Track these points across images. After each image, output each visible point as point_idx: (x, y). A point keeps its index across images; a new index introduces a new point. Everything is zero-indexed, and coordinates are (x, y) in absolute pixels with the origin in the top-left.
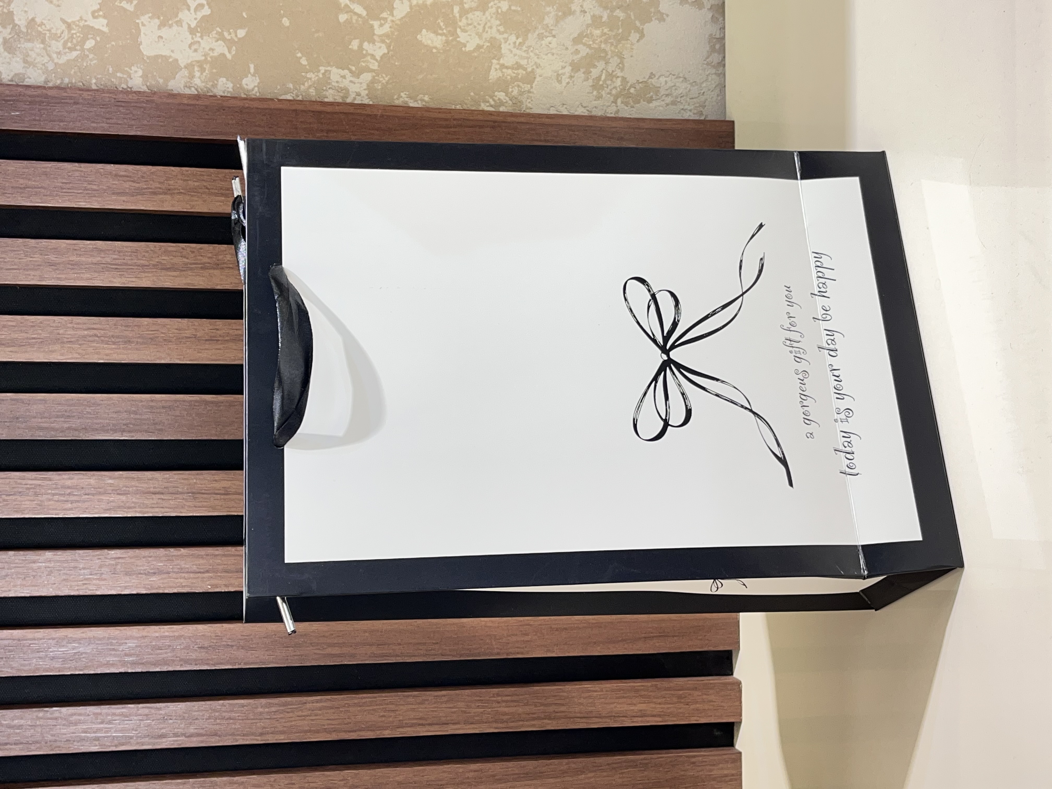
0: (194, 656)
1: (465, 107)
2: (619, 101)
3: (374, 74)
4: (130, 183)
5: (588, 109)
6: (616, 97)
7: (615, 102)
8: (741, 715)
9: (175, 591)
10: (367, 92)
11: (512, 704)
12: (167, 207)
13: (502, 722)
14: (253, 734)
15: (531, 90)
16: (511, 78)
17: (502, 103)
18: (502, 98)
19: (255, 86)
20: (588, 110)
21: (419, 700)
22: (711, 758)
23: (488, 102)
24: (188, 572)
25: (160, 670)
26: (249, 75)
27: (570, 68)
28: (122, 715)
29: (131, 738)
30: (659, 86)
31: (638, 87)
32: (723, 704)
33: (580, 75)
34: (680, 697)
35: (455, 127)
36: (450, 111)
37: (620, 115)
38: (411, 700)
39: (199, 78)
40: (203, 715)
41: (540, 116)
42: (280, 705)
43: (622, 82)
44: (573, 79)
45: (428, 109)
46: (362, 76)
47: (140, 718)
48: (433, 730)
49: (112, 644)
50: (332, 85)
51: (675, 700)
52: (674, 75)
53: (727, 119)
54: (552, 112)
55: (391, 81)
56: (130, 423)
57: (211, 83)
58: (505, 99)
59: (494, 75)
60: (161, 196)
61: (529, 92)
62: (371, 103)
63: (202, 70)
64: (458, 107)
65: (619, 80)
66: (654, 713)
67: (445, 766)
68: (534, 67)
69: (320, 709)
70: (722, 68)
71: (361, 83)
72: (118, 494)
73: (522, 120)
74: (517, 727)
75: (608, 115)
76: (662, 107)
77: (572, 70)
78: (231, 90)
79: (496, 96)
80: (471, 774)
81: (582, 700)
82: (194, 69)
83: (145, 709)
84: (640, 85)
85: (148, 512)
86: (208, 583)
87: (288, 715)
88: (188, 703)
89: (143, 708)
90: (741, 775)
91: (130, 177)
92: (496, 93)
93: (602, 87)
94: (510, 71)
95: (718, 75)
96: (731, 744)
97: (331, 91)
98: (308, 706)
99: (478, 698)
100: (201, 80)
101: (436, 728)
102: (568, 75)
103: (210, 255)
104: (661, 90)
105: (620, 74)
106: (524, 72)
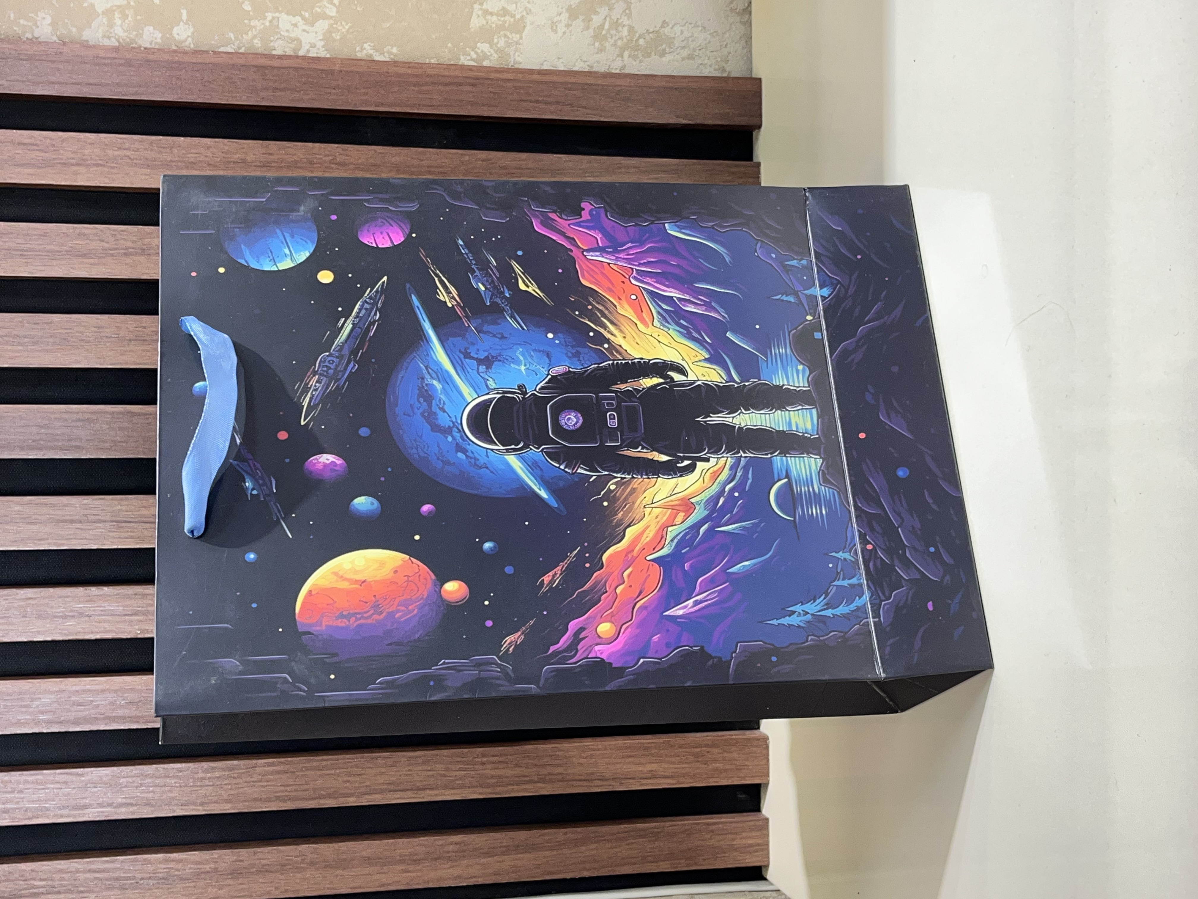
0: (120, 712)
1: (441, 61)
2: (626, 54)
3: (332, 22)
4: (37, 153)
5: (588, 63)
6: (622, 50)
7: (621, 55)
8: (768, 776)
9: (98, 637)
10: (322, 43)
11: (500, 766)
12: (81, 181)
13: (489, 786)
14: (195, 804)
15: (521, 41)
16: (497, 26)
17: (486, 57)
18: (485, 50)
19: (188, 36)
20: (588, 66)
21: (390, 762)
22: (733, 825)
23: (469, 55)
24: (112, 615)
25: (81, 730)
26: (181, 23)
27: (567, 15)
28: (36, 782)
29: (47, 809)
30: (673, 36)
31: (648, 38)
32: (747, 763)
33: (579, 23)
34: (696, 755)
35: (426, 84)
36: (421, 65)
37: (627, 71)
38: (380, 761)
39: (121, 26)
40: (133, 782)
41: (531, 72)
42: (223, 769)
43: (629, 31)
44: (570, 28)
45: (395, 63)
46: (317, 24)
47: (58, 786)
48: (406, 797)
49: (22, 700)
50: (281, 35)
51: (691, 758)
52: (690, 24)
53: (754, 76)
54: (545, 67)
55: (351, 30)
56: (41, 440)
57: (134, 33)
58: (490, 52)
59: (476, 22)
60: (74, 168)
61: (517, 43)
62: (328, 56)
63: (125, 17)
64: (433, 61)
65: (626, 28)
66: (666, 774)
67: (422, 838)
68: (524, 13)
69: (272, 773)
70: (747, 16)
71: (316, 33)
72: (29, 523)
73: (509, 76)
74: (506, 792)
75: (614, 71)
76: (677, 61)
77: (569, 18)
78: (159, 41)
79: (479, 48)
80: (451, 848)
81: (583, 761)
82: (114, 14)
83: (63, 776)
84: (651, 35)
85: (63, 545)
86: (137, 627)
87: (235, 781)
88: (115, 768)
89: (61, 774)
90: (767, 844)
91: (36, 145)
92: (479, 45)
93: (605, 38)
94: (494, 18)
95: (744, 24)
96: (757, 809)
97: (280, 42)
98: (258, 770)
99: (459, 759)
100: (123, 29)
101: (410, 794)
102: (564, 23)
103: (134, 238)
104: (675, 42)
105: (626, 22)
106: (512, 20)
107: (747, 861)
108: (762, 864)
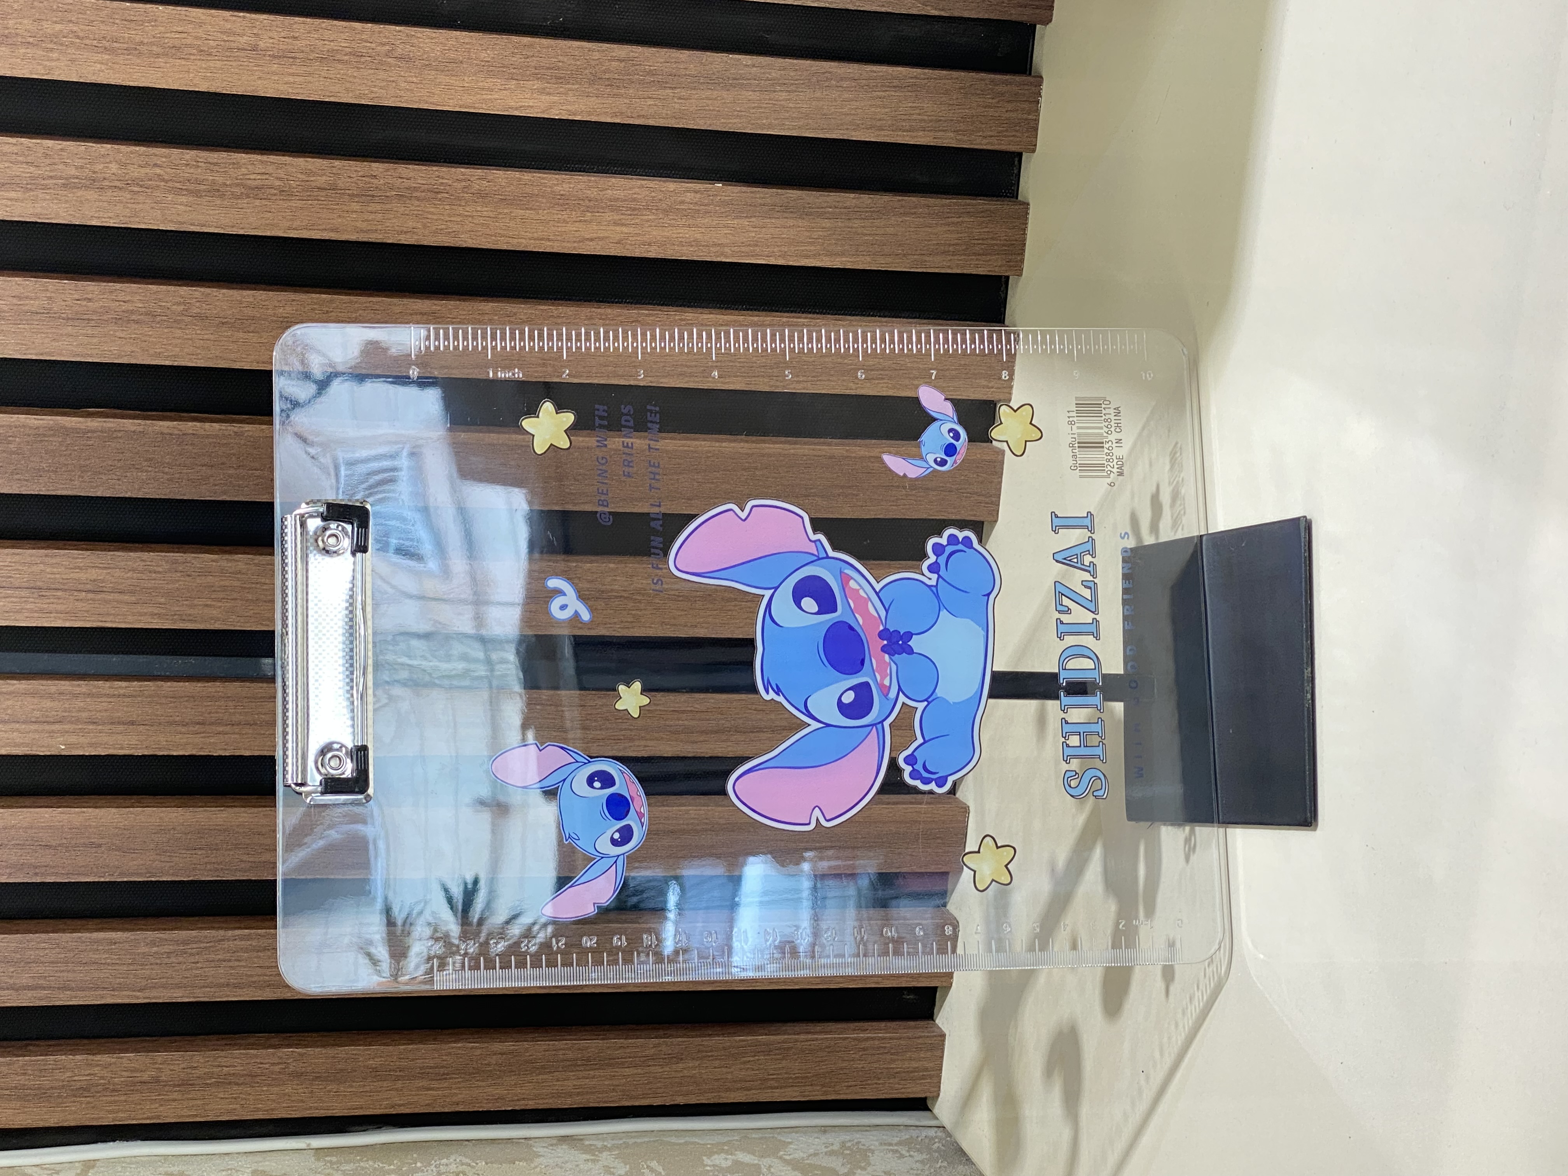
0: (32, 859)
8: (951, 978)
24: (25, 722)
80: (495, 1059)
86: (60, 740)
87: (192, 959)
90: (940, 1069)
96: (929, 1017)
107: (909, 1090)
108: (928, 1095)
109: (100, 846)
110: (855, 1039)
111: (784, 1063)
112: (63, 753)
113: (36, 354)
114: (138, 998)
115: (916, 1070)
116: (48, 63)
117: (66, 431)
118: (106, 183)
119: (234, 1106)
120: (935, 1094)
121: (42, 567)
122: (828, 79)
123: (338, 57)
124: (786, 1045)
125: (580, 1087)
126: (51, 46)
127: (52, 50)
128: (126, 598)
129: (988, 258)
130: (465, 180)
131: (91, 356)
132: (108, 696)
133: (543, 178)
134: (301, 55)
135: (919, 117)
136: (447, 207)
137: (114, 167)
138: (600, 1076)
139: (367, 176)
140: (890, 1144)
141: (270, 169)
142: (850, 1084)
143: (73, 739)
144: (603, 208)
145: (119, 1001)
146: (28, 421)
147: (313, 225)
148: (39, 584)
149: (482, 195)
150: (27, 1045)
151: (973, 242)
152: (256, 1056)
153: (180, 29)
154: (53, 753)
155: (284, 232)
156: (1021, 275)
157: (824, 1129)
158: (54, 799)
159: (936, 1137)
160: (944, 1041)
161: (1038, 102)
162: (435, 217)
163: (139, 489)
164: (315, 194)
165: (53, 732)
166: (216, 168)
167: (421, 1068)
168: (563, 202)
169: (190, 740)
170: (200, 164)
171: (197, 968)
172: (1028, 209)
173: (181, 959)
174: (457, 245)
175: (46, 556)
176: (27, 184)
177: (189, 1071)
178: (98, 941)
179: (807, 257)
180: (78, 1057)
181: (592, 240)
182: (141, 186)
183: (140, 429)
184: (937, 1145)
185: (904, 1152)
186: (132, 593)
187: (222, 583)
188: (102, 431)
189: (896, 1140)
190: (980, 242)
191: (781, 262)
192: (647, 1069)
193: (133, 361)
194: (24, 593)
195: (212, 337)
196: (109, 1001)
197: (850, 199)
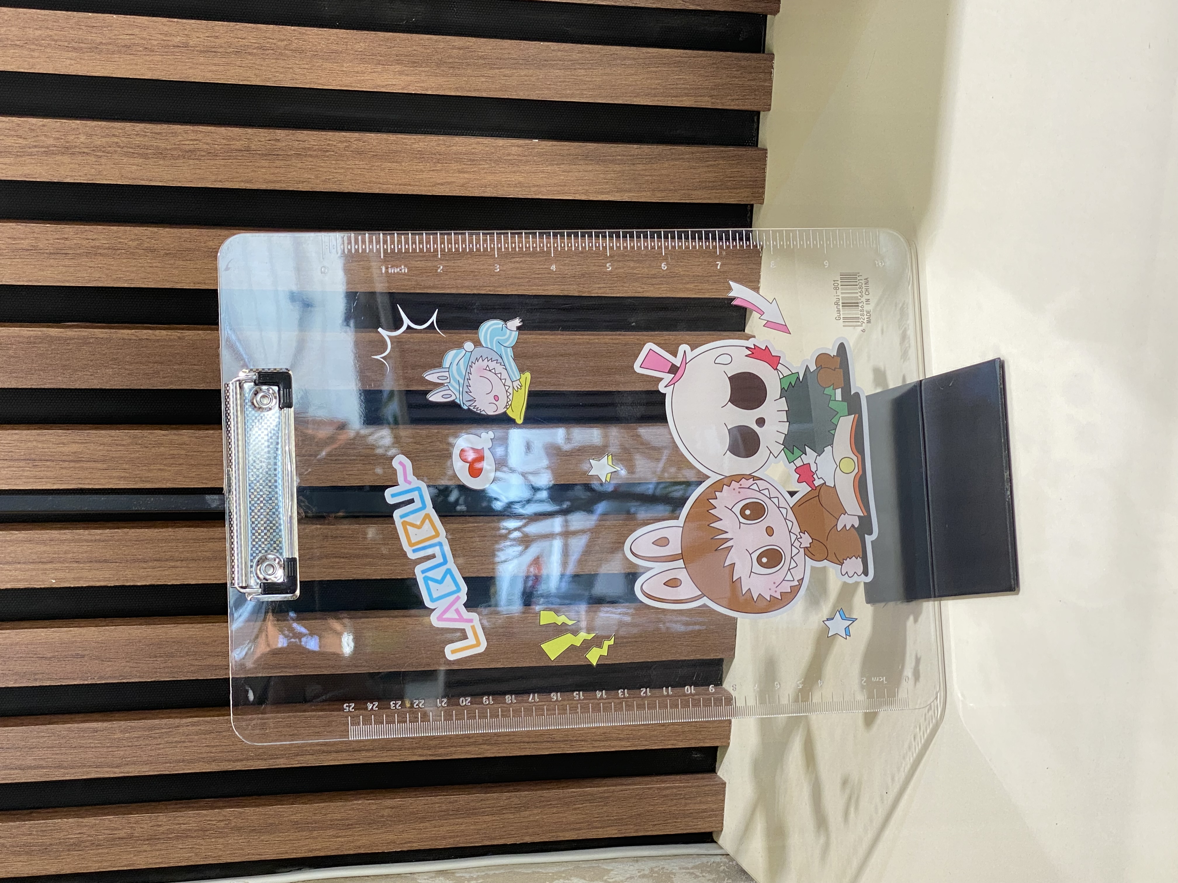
107: (700, 827)
108: (714, 829)
109: (83, 656)
110: (658, 788)
111: (605, 808)
112: (54, 586)
113: (27, 281)
114: (115, 773)
115: (705, 811)
116: (31, 60)
117: (52, 340)
118: (78, 150)
119: (191, 854)
120: (719, 829)
121: (35, 443)
122: (615, 59)
123: (250, 50)
124: (606, 795)
125: (453, 831)
126: (33, 47)
127: (33, 50)
128: (99, 465)
129: (738, 191)
130: (346, 141)
131: (68, 281)
132: (86, 541)
133: (404, 139)
134: (220, 50)
135: (683, 86)
136: (334, 162)
137: (83, 138)
138: (467, 823)
139: (272, 140)
140: (688, 868)
141: (200, 136)
142: (656, 823)
143: (60, 575)
144: (450, 160)
145: (101, 776)
146: (22, 332)
147: (233, 178)
148: (33, 456)
149: (359, 153)
150: (31, 813)
151: (727, 179)
152: (206, 815)
153: (130, 32)
154: (46, 586)
155: (212, 184)
156: (762, 203)
157: (636, 859)
158: (47, 623)
159: (721, 862)
160: (725, 787)
161: (771, 73)
162: (325, 170)
163: (107, 382)
164: (234, 154)
165: (46, 569)
166: (158, 136)
167: (331, 821)
168: (420, 156)
169: (150, 573)
170: (147, 134)
171: (159, 749)
172: (766, 153)
173: (147, 742)
174: (341, 191)
175: (38, 435)
176: (17, 152)
177: (155, 828)
178: (84, 730)
179: (602, 193)
180: (71, 820)
181: (442, 184)
182: (103, 152)
183: (105, 336)
184: (722, 868)
185: (698, 874)
186: (104, 461)
187: (171, 452)
188: (77, 339)
189: (690, 865)
190: (732, 179)
191: (583, 198)
192: (502, 816)
193: (100, 285)
194: (22, 464)
195: (159, 265)
196: (93, 776)
197: (634, 149)
